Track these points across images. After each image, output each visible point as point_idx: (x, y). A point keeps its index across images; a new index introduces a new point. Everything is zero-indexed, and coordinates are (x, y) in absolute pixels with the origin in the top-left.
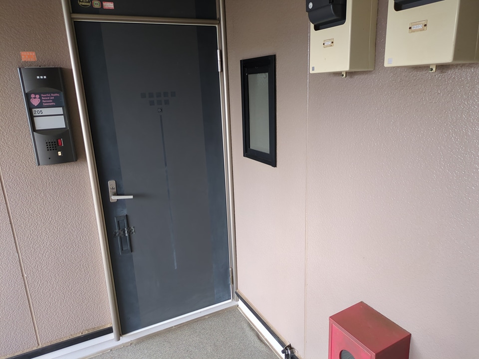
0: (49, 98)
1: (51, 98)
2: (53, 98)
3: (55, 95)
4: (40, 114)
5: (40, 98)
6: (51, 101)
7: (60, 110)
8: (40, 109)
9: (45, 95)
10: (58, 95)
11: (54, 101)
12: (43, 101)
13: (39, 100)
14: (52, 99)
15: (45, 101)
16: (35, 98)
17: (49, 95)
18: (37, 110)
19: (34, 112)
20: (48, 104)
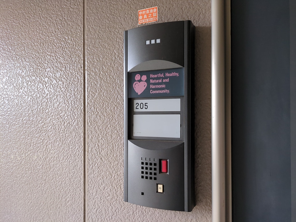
0: (160, 81)
1: (164, 81)
2: (167, 80)
3: (171, 75)
4: (144, 110)
5: (147, 81)
6: (164, 86)
7: (175, 104)
8: (144, 101)
9: (156, 76)
10: (177, 74)
11: (168, 86)
12: (152, 86)
13: (146, 84)
14: (165, 83)
15: (154, 87)
16: (140, 81)
17: (162, 76)
18: (139, 101)
19: (135, 106)
20: (157, 92)
